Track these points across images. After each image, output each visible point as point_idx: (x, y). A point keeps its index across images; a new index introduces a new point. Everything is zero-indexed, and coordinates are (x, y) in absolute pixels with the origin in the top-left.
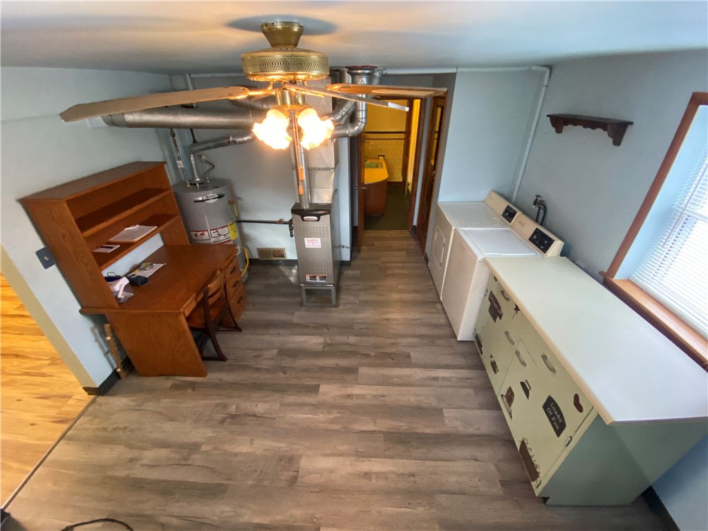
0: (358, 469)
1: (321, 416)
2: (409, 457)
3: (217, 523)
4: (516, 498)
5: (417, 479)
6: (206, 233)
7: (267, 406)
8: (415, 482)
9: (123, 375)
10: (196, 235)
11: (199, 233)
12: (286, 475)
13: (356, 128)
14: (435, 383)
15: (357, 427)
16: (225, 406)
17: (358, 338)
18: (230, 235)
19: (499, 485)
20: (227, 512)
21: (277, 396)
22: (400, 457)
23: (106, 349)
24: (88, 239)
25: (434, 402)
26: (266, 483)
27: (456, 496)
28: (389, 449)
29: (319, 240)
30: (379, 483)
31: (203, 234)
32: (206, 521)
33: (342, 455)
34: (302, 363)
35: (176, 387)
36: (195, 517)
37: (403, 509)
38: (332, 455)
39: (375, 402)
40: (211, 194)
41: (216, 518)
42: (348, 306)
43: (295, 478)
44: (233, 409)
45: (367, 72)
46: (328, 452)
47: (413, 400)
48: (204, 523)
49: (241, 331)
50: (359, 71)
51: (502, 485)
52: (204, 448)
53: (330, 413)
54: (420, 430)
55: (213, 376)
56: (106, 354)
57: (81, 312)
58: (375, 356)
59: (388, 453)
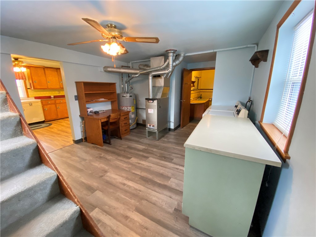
0: (123, 182)
1: (125, 165)
2: (144, 186)
4: (177, 217)
5: (140, 192)
6: (124, 107)
7: (111, 158)
8: (139, 193)
9: (84, 141)
10: (121, 108)
11: (122, 107)
12: (101, 174)
13: (169, 71)
14: (177, 170)
15: (134, 171)
16: (101, 154)
17: (157, 150)
18: (131, 110)
19: (174, 209)
21: (117, 156)
22: (141, 184)
23: (82, 130)
24: (85, 94)
25: (170, 175)
26: (94, 174)
27: (151, 204)
28: (139, 181)
29: (153, 110)
30: (126, 188)
31: (123, 108)
33: (122, 176)
34: (132, 151)
35: (93, 147)
37: (127, 198)
38: (119, 175)
39: (147, 168)
40: (128, 95)
42: (162, 141)
43: (103, 176)
44: (102, 155)
45: (172, 51)
46: (118, 174)
47: (162, 171)
49: (121, 139)
50: (170, 51)
51: (175, 210)
52: (87, 161)
53: (128, 165)
54: (156, 180)
55: (104, 147)
56: (82, 132)
57: (80, 116)
58: (159, 156)
59: (138, 182)
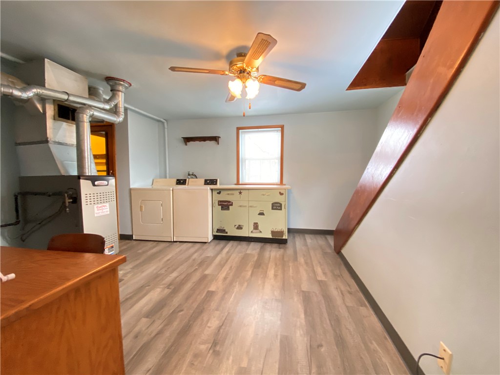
3: (309, 338)
20: (300, 333)
29: (107, 205)
32: (309, 344)
36: (308, 354)
41: (306, 339)
48: (310, 345)
